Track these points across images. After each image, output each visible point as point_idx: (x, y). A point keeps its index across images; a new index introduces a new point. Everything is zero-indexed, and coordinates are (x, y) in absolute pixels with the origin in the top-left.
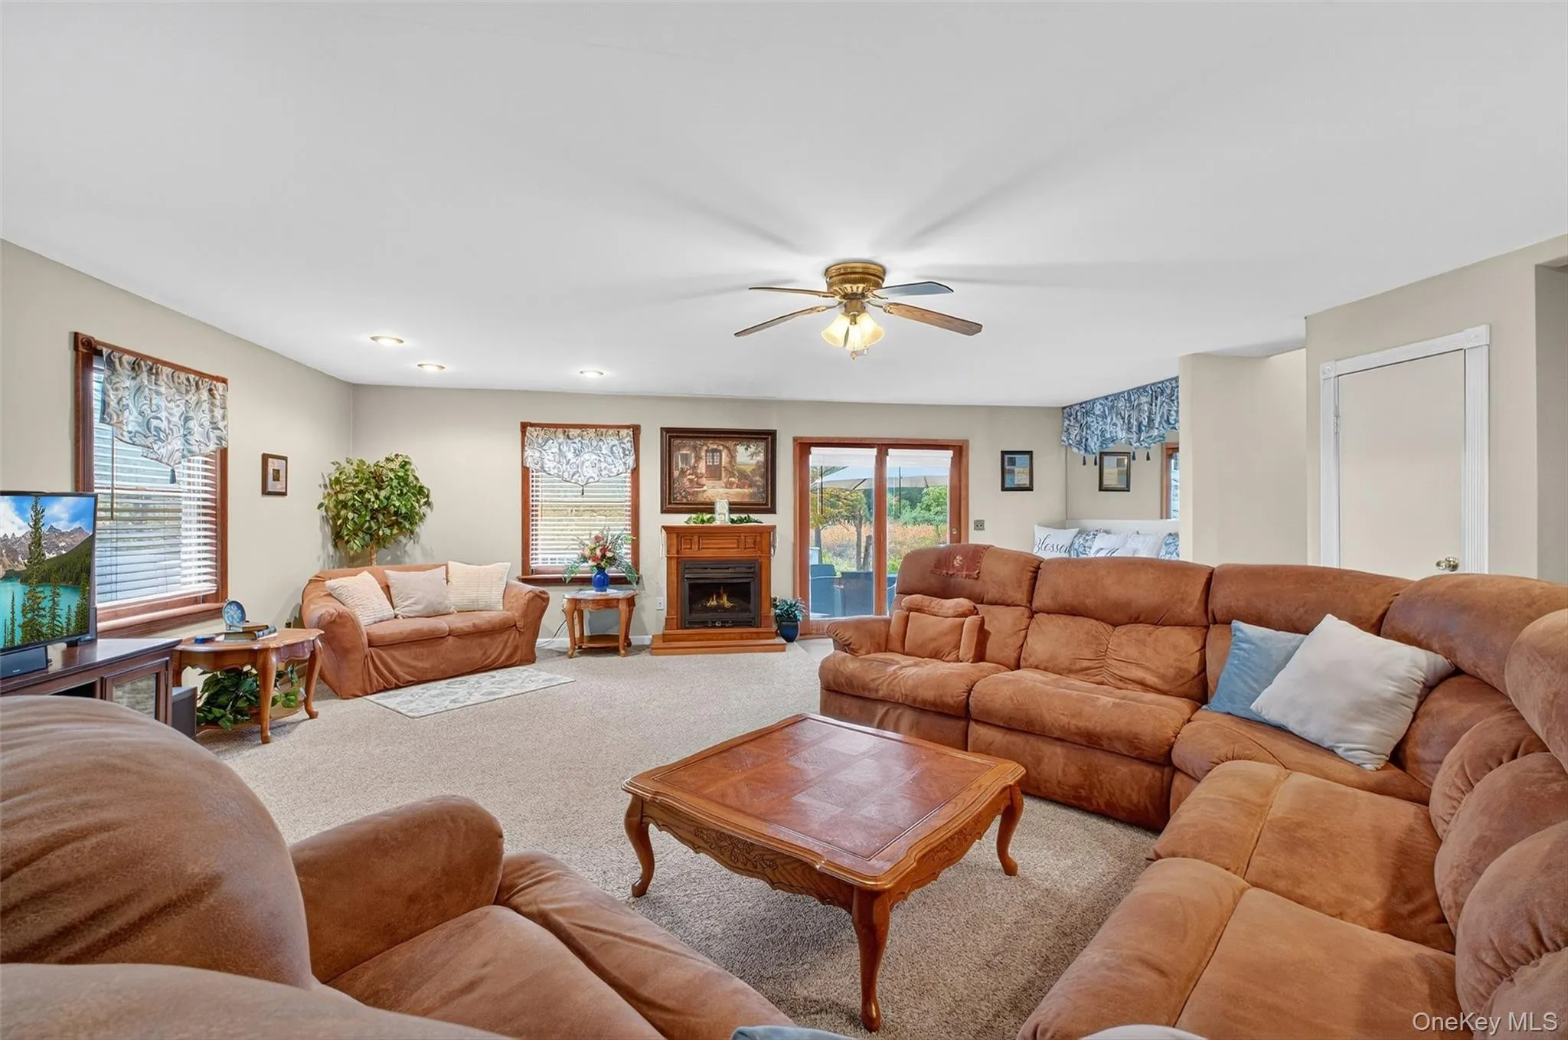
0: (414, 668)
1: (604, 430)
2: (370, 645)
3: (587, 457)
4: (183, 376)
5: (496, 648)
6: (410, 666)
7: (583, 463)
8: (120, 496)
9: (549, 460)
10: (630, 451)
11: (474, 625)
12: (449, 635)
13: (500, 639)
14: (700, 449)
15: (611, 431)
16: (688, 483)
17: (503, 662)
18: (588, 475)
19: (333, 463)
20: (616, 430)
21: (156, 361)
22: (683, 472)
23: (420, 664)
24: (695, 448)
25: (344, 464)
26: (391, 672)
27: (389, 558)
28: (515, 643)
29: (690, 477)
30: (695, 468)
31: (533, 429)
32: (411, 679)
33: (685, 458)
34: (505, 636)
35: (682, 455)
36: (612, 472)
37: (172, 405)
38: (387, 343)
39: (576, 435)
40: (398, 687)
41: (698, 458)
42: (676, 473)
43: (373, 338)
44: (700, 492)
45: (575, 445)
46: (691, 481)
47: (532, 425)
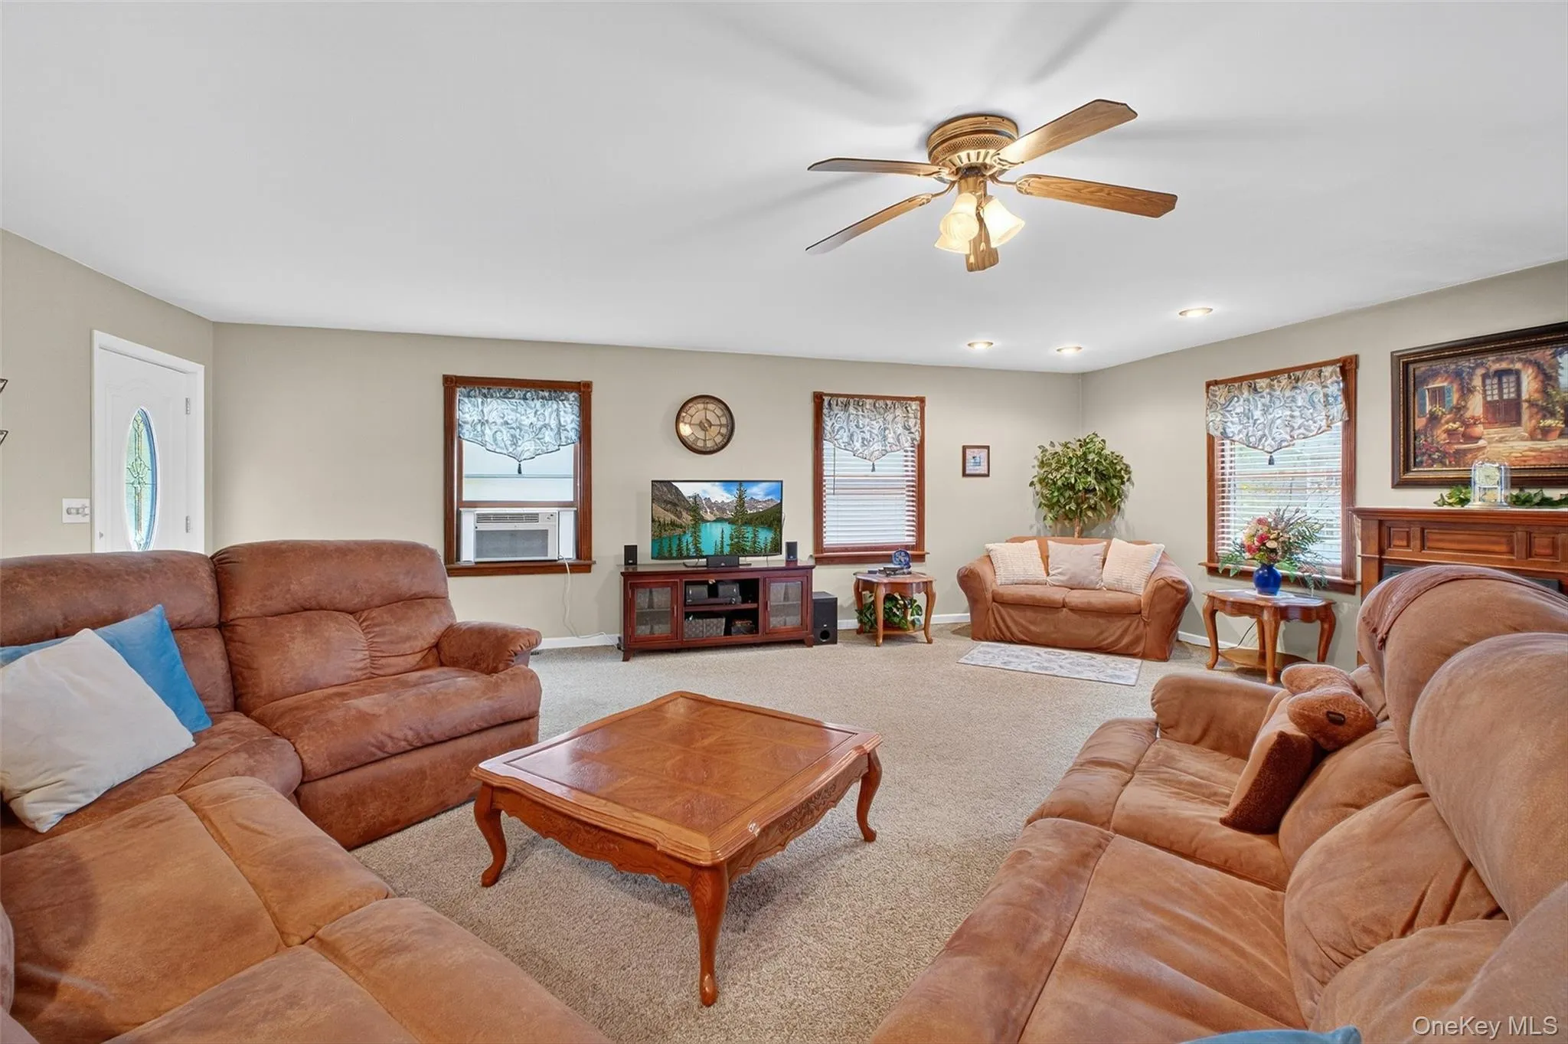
0: (1029, 631)
1: (1299, 373)
2: (994, 600)
3: (1278, 413)
4: (881, 403)
5: (1113, 631)
6: (1023, 626)
7: (1273, 422)
8: (838, 481)
9: (1232, 422)
10: (1336, 399)
11: (1089, 603)
12: (1064, 606)
13: (1119, 624)
14: (1471, 375)
15: (1310, 372)
16: (1444, 436)
17: (1120, 649)
18: (1278, 437)
19: (1039, 447)
20: (1316, 371)
21: (861, 396)
22: (1434, 419)
23: (1032, 628)
24: (1458, 374)
25: (1048, 447)
26: (1008, 627)
27: (1104, 532)
28: (1138, 632)
29: (1451, 426)
30: (1459, 410)
31: (1216, 388)
32: (1025, 638)
33: (1438, 395)
34: (1126, 622)
35: (1434, 391)
36: (1310, 431)
37: (874, 423)
38: (980, 347)
39: (1264, 385)
40: (1011, 642)
41: (1466, 391)
42: (1420, 423)
43: (969, 345)
44: (1470, 450)
45: (1263, 400)
46: (1450, 433)
47: (1216, 383)
